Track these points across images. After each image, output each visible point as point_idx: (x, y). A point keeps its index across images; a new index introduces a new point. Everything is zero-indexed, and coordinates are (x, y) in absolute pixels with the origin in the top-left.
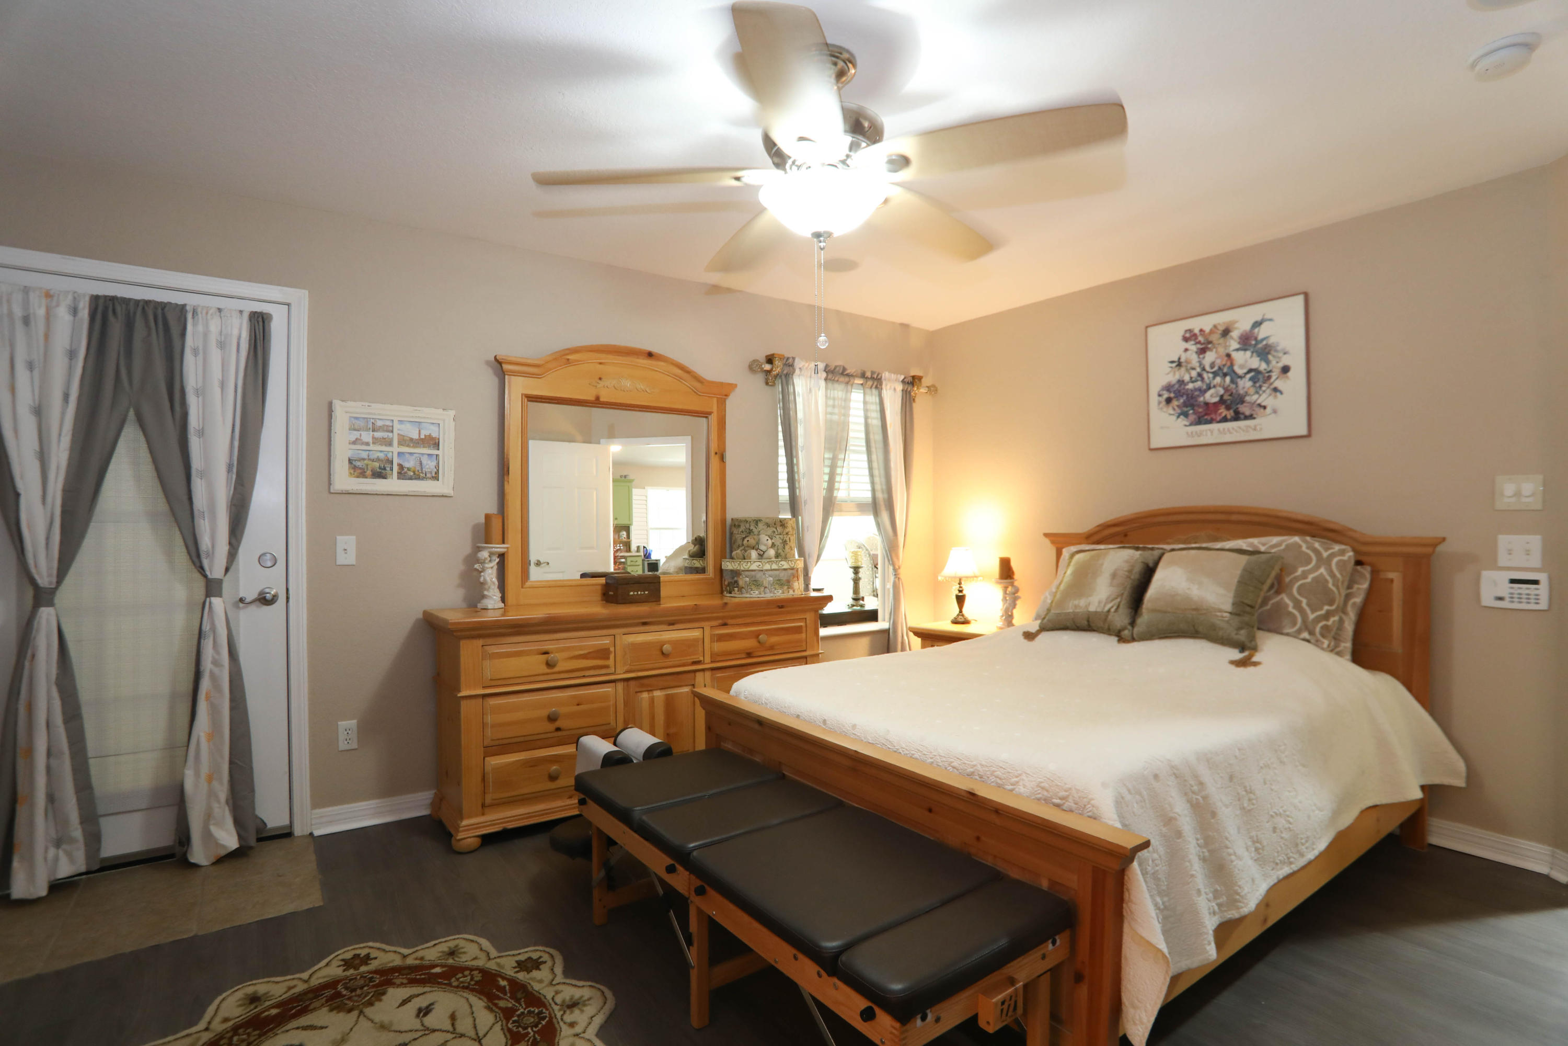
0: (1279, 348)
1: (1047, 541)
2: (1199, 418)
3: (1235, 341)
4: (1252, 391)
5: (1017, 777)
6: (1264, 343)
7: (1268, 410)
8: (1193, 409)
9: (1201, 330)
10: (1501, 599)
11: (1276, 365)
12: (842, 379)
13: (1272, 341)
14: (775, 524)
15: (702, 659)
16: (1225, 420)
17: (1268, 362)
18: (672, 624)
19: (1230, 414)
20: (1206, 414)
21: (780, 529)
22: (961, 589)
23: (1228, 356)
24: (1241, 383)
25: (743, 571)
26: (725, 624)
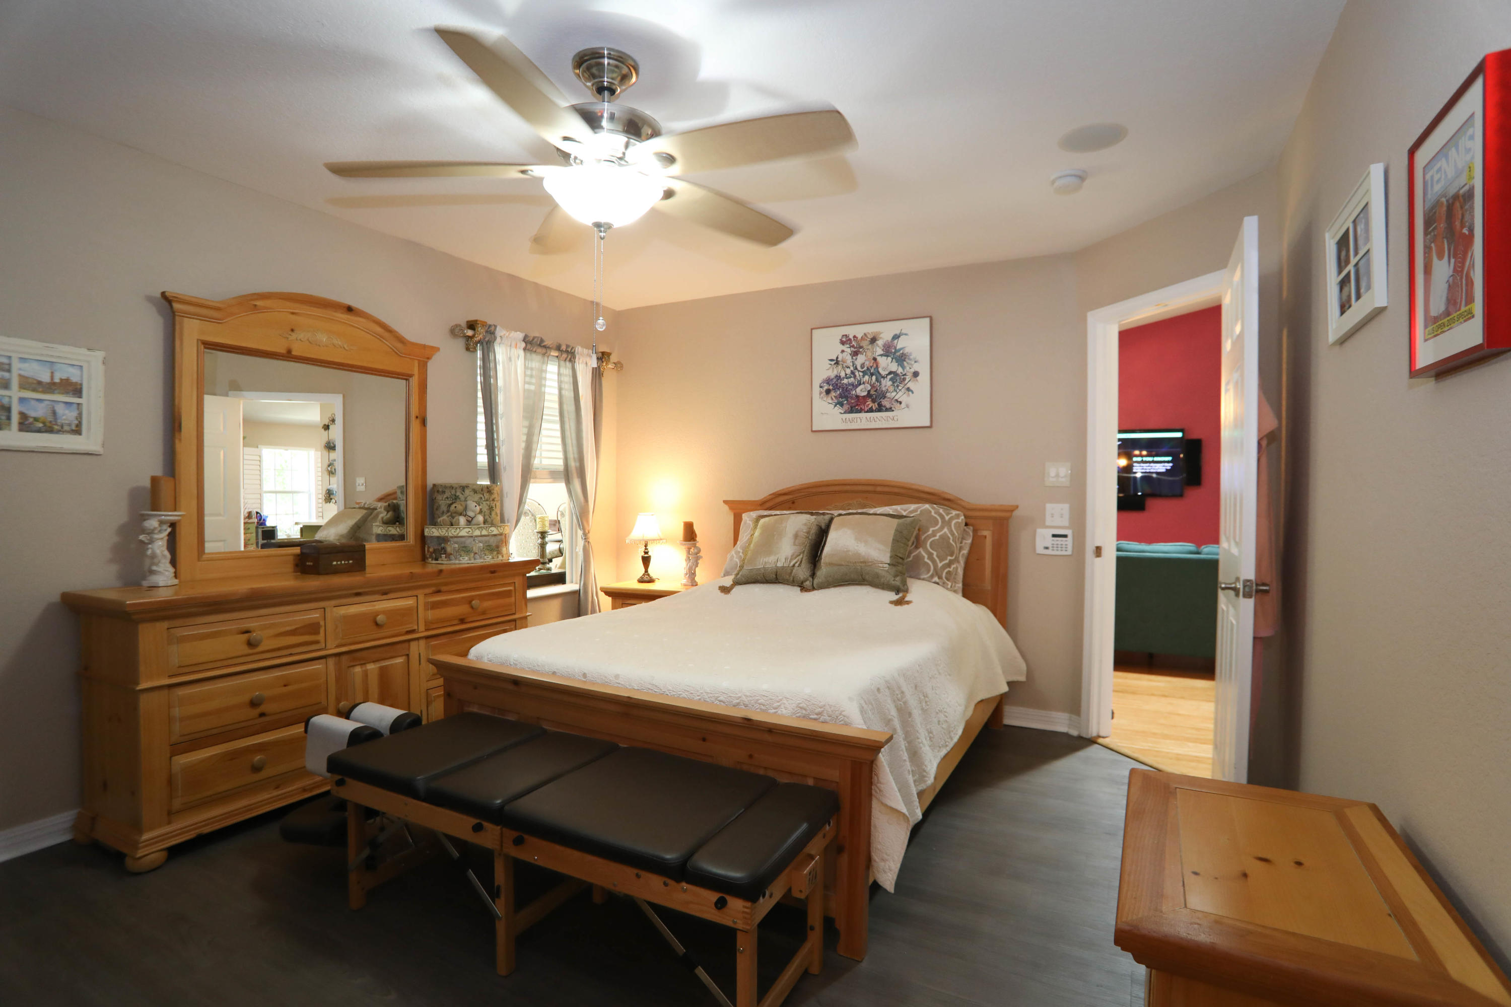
0: (911, 357)
1: (726, 508)
2: (852, 408)
3: (880, 348)
4: (892, 389)
5: (778, 702)
6: (901, 352)
7: (903, 405)
8: (847, 401)
9: (855, 337)
10: (1047, 548)
11: (909, 371)
12: (540, 350)
13: (906, 351)
14: (482, 490)
15: (416, 627)
16: (871, 410)
17: (903, 367)
18: (385, 593)
19: (875, 406)
20: (857, 405)
21: (487, 495)
22: (646, 551)
23: (875, 359)
24: (883, 382)
25: (452, 537)
26: (439, 592)
